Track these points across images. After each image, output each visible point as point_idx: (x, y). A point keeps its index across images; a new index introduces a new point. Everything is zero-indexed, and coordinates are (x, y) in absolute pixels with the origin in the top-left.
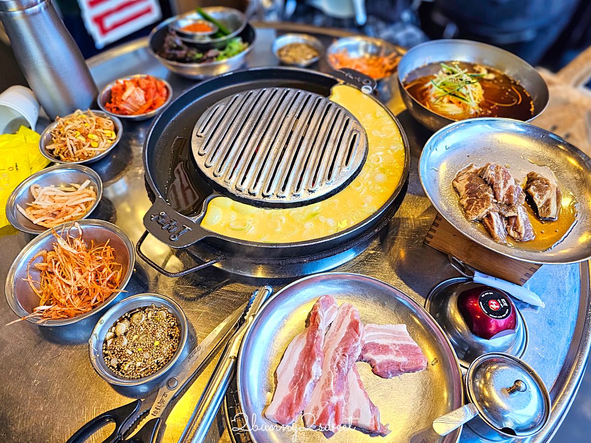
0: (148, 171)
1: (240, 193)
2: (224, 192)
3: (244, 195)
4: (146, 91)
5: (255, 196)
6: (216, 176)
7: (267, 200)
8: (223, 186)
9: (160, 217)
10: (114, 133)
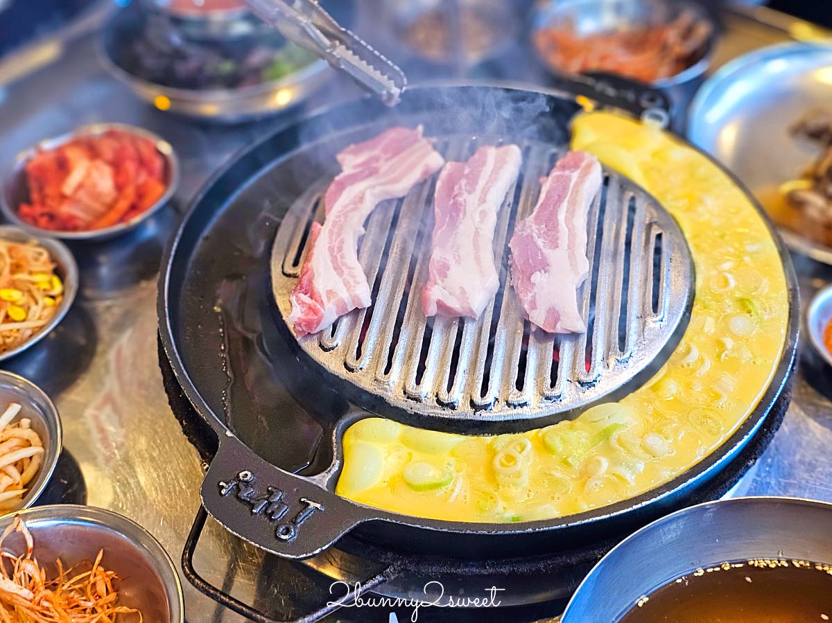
0: (185, 373)
1: (418, 405)
2: (378, 407)
3: (429, 408)
4: (117, 165)
5: (453, 408)
6: (352, 370)
7: (484, 416)
8: (374, 392)
9: (241, 485)
10: (56, 280)
